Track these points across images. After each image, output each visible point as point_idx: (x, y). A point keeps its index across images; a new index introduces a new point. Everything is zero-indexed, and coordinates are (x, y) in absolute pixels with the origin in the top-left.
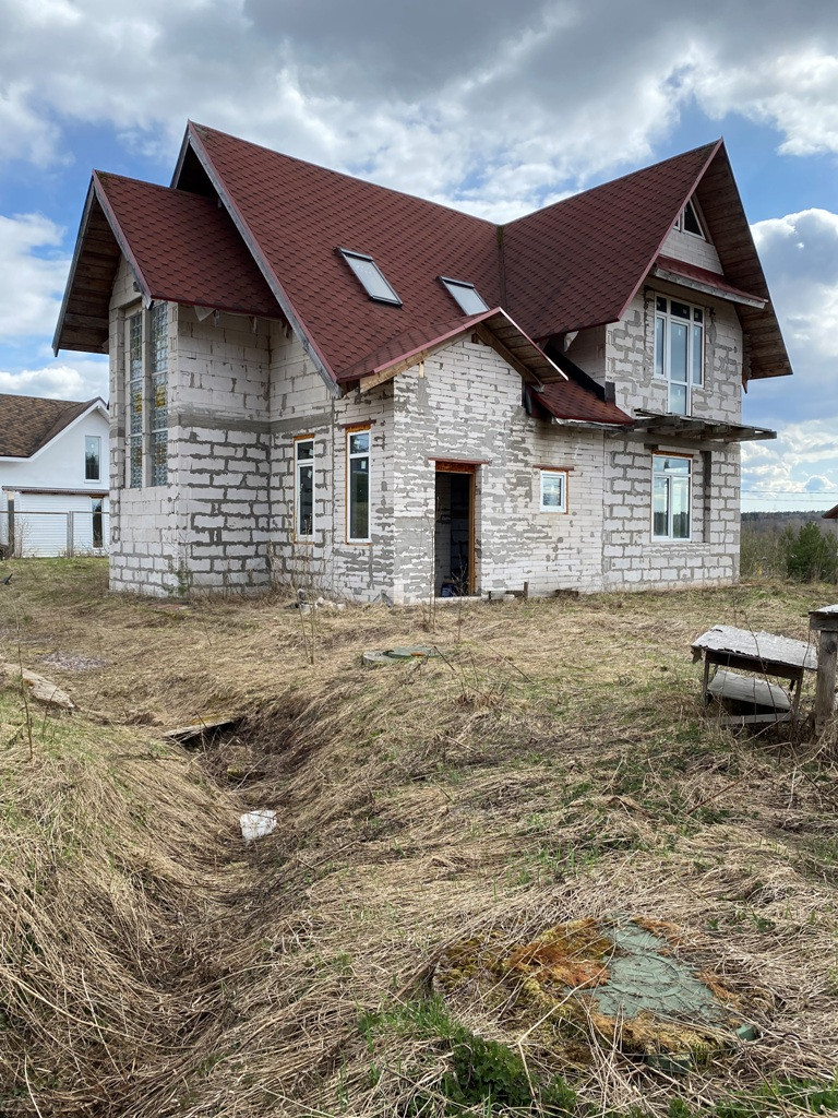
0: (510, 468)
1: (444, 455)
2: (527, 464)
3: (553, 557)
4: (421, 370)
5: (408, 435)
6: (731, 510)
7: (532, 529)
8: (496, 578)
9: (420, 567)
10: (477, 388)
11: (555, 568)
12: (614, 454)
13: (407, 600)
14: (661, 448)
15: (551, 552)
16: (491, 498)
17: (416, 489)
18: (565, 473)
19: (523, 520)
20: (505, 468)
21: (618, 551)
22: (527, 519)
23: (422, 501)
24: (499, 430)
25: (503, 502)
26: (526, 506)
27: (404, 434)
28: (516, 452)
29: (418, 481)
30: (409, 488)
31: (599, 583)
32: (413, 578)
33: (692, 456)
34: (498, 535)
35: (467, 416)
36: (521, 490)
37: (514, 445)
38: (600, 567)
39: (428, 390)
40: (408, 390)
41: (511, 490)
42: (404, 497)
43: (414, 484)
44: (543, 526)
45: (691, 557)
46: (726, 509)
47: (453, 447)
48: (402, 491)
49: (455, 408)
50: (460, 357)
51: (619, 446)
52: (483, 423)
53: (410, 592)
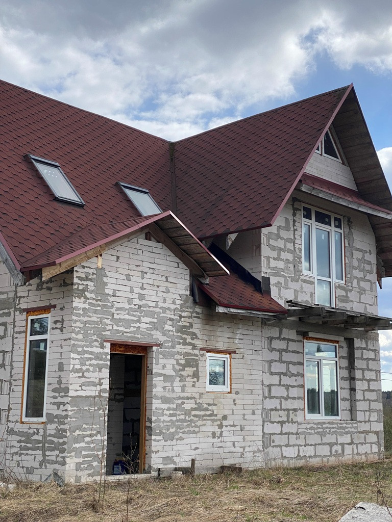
0: (179, 350)
1: (118, 338)
2: (194, 347)
3: (218, 434)
4: (100, 262)
5: (86, 319)
6: (373, 391)
7: (199, 407)
8: (164, 455)
9: (92, 446)
10: (150, 278)
11: (220, 445)
12: (271, 339)
13: (78, 479)
14: (311, 335)
15: (216, 429)
16: (162, 378)
17: (91, 369)
18: (228, 356)
19: (191, 398)
20: (175, 350)
21: (276, 428)
22: (194, 398)
23: (97, 381)
24: (169, 316)
25: (172, 382)
26: (193, 386)
27: (82, 318)
28: (184, 336)
29: (93, 362)
30: (84, 368)
31: (260, 459)
32: (85, 456)
33: (337, 342)
34: (168, 413)
35: (141, 303)
36: (189, 371)
37: (183, 330)
38: (261, 443)
39: (105, 279)
40: (87, 279)
41: (180, 370)
42: (79, 377)
43: (90, 365)
44: (209, 405)
45: (342, 434)
46: (369, 390)
47: (128, 330)
48: (77, 371)
49: (130, 295)
50: (135, 251)
51: (275, 332)
52: (154, 309)
53: (82, 470)
